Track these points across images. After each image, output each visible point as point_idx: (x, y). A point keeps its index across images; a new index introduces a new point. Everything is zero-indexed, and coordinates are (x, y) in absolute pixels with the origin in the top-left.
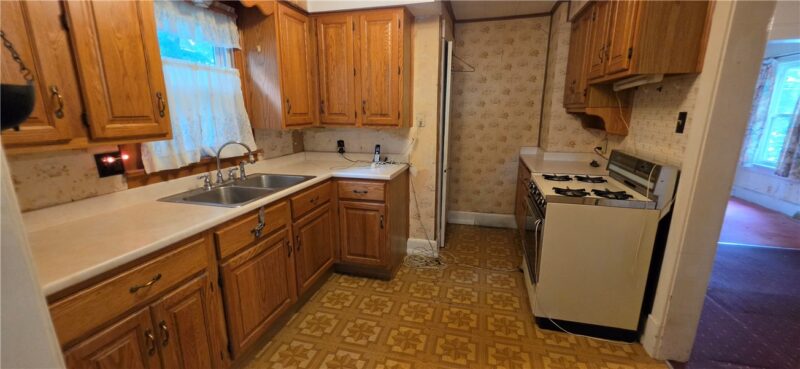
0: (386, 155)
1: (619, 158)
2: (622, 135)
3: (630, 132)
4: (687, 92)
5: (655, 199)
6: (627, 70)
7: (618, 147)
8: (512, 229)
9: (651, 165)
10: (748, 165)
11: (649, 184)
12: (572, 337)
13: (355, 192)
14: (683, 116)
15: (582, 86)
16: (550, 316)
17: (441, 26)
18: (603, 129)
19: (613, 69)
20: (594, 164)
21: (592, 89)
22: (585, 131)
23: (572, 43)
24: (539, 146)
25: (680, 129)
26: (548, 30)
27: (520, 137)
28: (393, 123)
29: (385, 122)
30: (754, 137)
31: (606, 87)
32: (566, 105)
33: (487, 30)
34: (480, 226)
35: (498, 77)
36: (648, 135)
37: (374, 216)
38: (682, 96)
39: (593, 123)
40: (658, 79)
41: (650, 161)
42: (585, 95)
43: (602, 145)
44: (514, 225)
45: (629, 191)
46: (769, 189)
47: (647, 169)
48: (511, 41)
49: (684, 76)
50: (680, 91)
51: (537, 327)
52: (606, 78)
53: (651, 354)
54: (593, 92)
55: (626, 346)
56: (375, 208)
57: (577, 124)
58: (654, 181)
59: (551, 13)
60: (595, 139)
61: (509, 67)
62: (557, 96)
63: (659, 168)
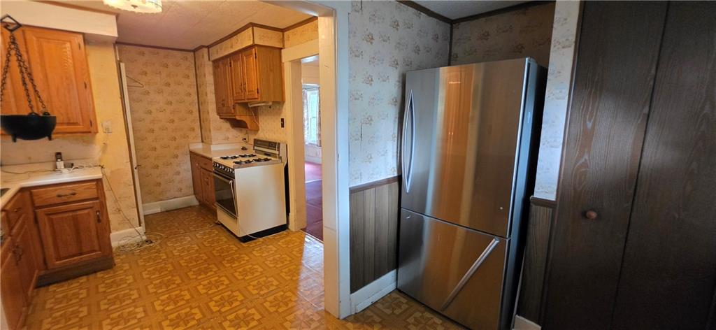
0: (72, 162)
1: (259, 143)
2: (257, 130)
3: (260, 128)
4: (282, 109)
5: (280, 158)
6: (257, 99)
7: (256, 138)
8: (194, 206)
9: (275, 143)
10: (307, 143)
11: (277, 152)
12: (261, 239)
13: (59, 196)
14: (282, 120)
15: (231, 103)
16: (248, 233)
17: (115, 51)
18: (246, 127)
19: (251, 97)
20: (244, 149)
21: (237, 105)
22: (233, 130)
23: (215, 74)
24: (202, 142)
25: (283, 126)
26: (193, 62)
27: (186, 137)
28: (86, 130)
29: (75, 130)
30: (306, 128)
31: (245, 105)
32: (219, 114)
33: (143, 54)
34: (167, 211)
35: (160, 92)
36: (268, 129)
37: (88, 214)
38: (279, 112)
39: (237, 124)
40: (271, 103)
41: (274, 141)
42: (234, 109)
43: (246, 137)
44: (196, 203)
45: (269, 158)
46: (317, 154)
47: (273, 145)
48: (167, 66)
49: (280, 102)
50: (279, 109)
51: (242, 243)
52: (246, 101)
53: (294, 230)
54: (238, 107)
55: (284, 232)
56: (88, 206)
57: (227, 125)
58: (279, 150)
59: (194, 51)
60: (239, 134)
61: (168, 85)
62: (212, 107)
63: (279, 144)
